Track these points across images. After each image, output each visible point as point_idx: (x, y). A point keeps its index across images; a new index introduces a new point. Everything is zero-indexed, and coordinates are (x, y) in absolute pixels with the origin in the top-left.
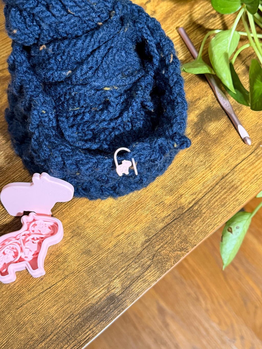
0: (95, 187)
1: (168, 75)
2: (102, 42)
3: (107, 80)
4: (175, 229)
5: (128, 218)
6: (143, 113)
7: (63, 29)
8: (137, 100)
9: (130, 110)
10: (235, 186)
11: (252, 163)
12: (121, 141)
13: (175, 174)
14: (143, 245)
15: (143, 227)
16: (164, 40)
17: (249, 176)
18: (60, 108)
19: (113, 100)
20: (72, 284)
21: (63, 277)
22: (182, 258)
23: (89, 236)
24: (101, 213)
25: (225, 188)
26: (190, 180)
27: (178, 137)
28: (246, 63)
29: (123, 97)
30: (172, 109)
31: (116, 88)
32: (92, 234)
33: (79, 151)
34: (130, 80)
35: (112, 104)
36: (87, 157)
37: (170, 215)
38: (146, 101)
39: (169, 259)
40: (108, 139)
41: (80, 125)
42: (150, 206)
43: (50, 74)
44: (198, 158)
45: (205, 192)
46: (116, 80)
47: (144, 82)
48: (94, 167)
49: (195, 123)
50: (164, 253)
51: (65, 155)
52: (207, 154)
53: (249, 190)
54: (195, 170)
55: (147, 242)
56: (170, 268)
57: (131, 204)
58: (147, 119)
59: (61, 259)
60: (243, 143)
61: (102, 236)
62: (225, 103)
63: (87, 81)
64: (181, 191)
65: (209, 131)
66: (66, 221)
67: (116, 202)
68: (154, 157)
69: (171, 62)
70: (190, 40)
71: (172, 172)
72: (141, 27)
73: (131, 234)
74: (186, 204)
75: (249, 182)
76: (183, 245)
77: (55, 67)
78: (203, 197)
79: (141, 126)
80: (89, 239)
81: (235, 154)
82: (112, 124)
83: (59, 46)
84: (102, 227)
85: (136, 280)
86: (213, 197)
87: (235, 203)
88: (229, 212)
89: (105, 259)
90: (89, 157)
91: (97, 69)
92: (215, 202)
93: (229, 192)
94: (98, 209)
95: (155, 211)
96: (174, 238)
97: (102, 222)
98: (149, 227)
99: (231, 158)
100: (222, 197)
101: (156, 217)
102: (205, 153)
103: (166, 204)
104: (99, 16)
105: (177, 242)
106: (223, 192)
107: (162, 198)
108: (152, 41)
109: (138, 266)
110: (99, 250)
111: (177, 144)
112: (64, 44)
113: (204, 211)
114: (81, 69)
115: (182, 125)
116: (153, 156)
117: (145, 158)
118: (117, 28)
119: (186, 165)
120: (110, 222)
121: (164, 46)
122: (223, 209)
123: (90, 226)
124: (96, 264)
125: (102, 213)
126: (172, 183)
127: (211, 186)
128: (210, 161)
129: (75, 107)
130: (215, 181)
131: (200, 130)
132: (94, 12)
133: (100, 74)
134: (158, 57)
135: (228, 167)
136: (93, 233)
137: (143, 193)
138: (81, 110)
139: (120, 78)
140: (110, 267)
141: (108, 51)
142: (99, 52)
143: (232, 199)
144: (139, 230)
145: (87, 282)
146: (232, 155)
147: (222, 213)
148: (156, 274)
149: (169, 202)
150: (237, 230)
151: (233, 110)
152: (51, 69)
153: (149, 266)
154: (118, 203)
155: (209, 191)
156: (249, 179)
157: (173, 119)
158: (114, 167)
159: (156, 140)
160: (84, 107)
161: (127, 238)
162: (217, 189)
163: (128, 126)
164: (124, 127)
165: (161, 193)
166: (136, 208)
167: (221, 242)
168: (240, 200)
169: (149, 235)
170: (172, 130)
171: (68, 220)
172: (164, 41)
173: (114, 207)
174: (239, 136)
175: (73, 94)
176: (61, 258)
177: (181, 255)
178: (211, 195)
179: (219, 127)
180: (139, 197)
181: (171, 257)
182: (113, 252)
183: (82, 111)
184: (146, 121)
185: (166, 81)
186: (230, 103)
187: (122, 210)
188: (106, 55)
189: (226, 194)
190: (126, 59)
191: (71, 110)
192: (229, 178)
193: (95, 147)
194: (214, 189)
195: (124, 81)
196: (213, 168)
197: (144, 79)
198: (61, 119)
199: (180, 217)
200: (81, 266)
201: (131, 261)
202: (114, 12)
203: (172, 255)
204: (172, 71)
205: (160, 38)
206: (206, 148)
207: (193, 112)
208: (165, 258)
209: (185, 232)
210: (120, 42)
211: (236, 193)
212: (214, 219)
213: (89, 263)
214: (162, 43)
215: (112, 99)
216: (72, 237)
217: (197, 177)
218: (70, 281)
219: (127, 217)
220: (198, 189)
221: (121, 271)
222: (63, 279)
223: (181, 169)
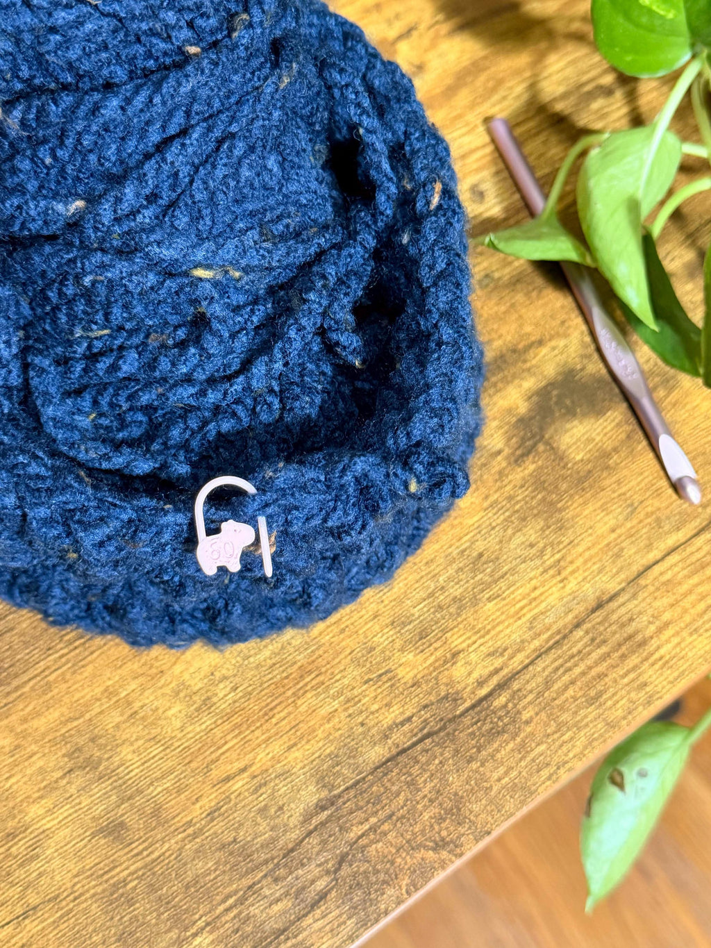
0: (146, 604)
1: (420, 250)
2: (197, 114)
3: (206, 244)
4: (425, 770)
5: (266, 718)
6: (328, 370)
7: (59, 52)
8: (304, 322)
9: (278, 355)
10: (639, 637)
11: (698, 563)
12: (238, 456)
13: (441, 579)
14: (307, 818)
15: (317, 755)
16: (417, 135)
17: (688, 606)
18: (48, 327)
19: (218, 313)
20: (48, 940)
21: (19, 910)
22: (440, 876)
23: (128, 773)
24: (177, 693)
25: (604, 642)
26: (490, 605)
27: (425, 457)
28: (700, 242)
29: (262, 308)
30: (417, 363)
31: (237, 274)
32: (138, 767)
33: (78, 476)
34: (288, 254)
35: (216, 325)
36: (101, 500)
37: (409, 719)
38: (337, 330)
39: (393, 876)
40: (194, 444)
41: (105, 389)
42: (346, 681)
43: (11, 206)
44: (519, 534)
45: (535, 650)
46: (236, 246)
47: (335, 263)
48: (124, 536)
49: (521, 420)
50: (377, 851)
51: (27, 486)
52: (551, 521)
53: (684, 652)
54: (506, 574)
55: (323, 808)
56: (393, 910)
57: (283, 671)
58: (338, 392)
59: (19, 848)
60: (675, 496)
61: (172, 776)
62: (623, 363)
63: (133, 239)
64: (457, 640)
65: (563, 447)
66: (57, 714)
67: (234, 662)
68: (339, 519)
69: (432, 207)
70: (525, 158)
71: (429, 573)
72: (343, 83)
73: (273, 776)
74: (467, 685)
75: (687, 626)
76: (447, 828)
77: (32, 186)
78: (526, 667)
79: (314, 412)
80: (124, 783)
81: (645, 530)
82: (213, 397)
83: (41, 111)
84: (177, 744)
85: (271, 942)
86: (561, 671)
87: (633, 695)
88: (611, 725)
89: (173, 857)
90: (110, 499)
91: (173, 204)
92: (566, 688)
93: (616, 654)
94: (169, 680)
95: (363, 702)
96: (418, 803)
97: (178, 726)
98: (336, 756)
99: (632, 542)
100: (593, 672)
101: (362, 724)
102: (546, 520)
103: (402, 681)
104: (190, 25)
105: (426, 816)
106: (595, 656)
107: (389, 658)
108: (375, 133)
109: (282, 891)
110: (154, 824)
111: (419, 482)
112: (57, 106)
113: (528, 715)
114: (116, 197)
115: (446, 418)
116: (335, 516)
117: (307, 519)
118: (253, 73)
119: (481, 555)
120: (204, 727)
121: (414, 152)
122: (590, 713)
123: (134, 737)
124: (140, 873)
125: (182, 695)
126: (429, 610)
127: (559, 632)
128: (561, 546)
129: (94, 327)
130: (570, 616)
131: (535, 445)
132: (170, 9)
133: (182, 221)
134: (393, 189)
135: (618, 573)
136: (143, 764)
137: (327, 638)
138: (115, 338)
139: (252, 244)
140: (187, 887)
141: (218, 149)
142: (183, 145)
143: (626, 680)
144: (301, 765)
145: (100, 935)
146: (634, 531)
147: (587, 725)
148: (343, 927)
149: (411, 674)
150: (641, 783)
151: (646, 385)
152: (19, 191)
153: (323, 896)
154: (240, 666)
155: (550, 648)
156: (687, 618)
157: (417, 397)
158: (191, 541)
159: (346, 460)
160: (127, 331)
161: (256, 791)
162: (578, 641)
163: (270, 405)
164: (254, 409)
165: (387, 642)
166: (298, 687)
167: (584, 818)
168: (652, 686)
169: (333, 786)
170: (408, 434)
171: (64, 709)
172: (417, 139)
173: (225, 678)
174: (662, 473)
175: (87, 280)
176: (21, 843)
177: (436, 865)
178: (555, 660)
179: (598, 439)
180: (313, 648)
181: (401, 870)
182: (203, 837)
183: (118, 342)
184: (332, 395)
185: (409, 265)
186: (638, 363)
187: (250, 689)
188: (209, 160)
189: (604, 660)
190: (283, 181)
191: (82, 337)
192: (619, 607)
193: (143, 466)
194: (566, 641)
195: (266, 254)
196: (570, 569)
197: (339, 255)
198: (37, 360)
199: (443, 728)
200: (88, 877)
201: (261, 874)
202: (245, 16)
203: (406, 863)
204: (432, 237)
205: (407, 126)
206: (552, 504)
207: (516, 381)
208: (378, 871)
209: (455, 782)
210: (261, 122)
211: (640, 659)
212: (561, 746)
213: (115, 867)
214: (411, 145)
215: (217, 309)
216: (69, 772)
217: (512, 596)
218: (43, 928)
219: (266, 714)
220: (513, 637)
221: (221, 908)
222: (18, 918)
223: (461, 565)
